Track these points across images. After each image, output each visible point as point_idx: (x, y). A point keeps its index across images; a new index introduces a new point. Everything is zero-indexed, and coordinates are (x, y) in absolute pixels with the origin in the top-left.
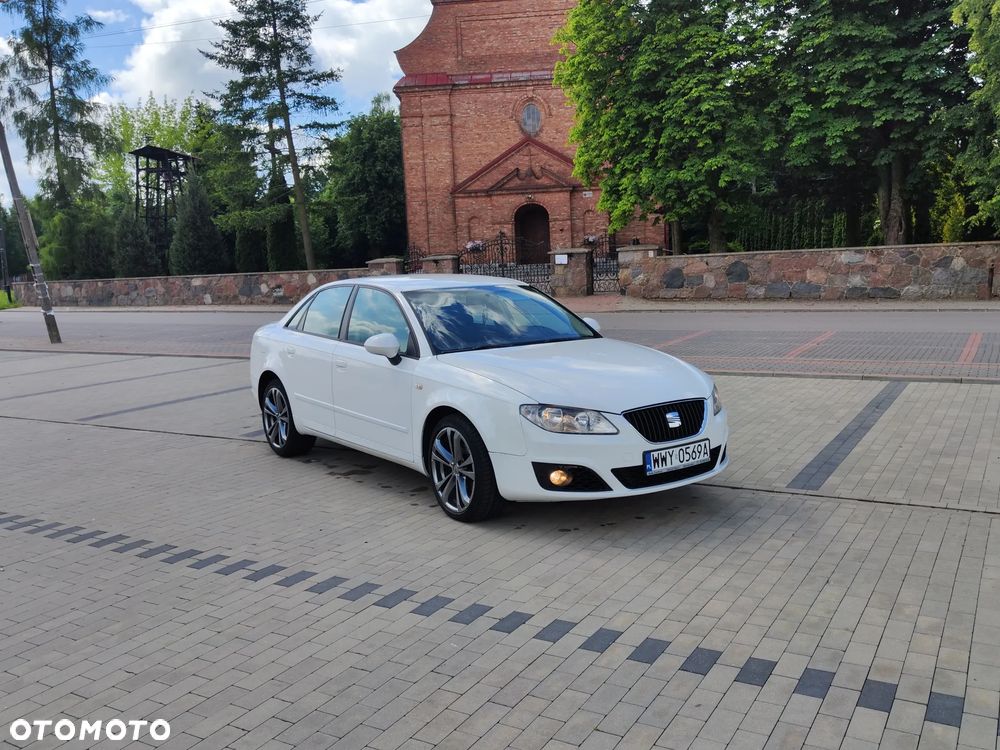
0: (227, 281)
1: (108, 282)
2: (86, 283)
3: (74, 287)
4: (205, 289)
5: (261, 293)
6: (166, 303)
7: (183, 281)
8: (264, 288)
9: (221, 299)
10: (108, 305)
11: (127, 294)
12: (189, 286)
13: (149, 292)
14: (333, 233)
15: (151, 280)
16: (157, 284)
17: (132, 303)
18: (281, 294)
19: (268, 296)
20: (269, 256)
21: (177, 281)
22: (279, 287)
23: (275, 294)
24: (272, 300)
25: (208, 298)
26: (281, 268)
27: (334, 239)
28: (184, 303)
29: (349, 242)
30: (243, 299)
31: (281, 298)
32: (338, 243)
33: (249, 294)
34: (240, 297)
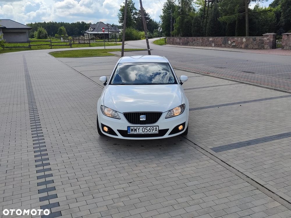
0: (219, 39)
1: (188, 38)
2: (182, 38)
3: (180, 39)
4: (213, 42)
5: (228, 44)
6: (202, 46)
7: (207, 39)
8: (229, 42)
9: (217, 45)
10: (187, 45)
11: (192, 42)
12: (208, 40)
13: (198, 42)
14: (278, 20)
15: (199, 38)
16: (200, 39)
17: (193, 45)
18: (234, 44)
19: (230, 45)
20: (236, 31)
21: (205, 38)
22: (234, 42)
23: (232, 44)
24: (231, 46)
25: (213, 45)
26: (239, 35)
27: (278, 22)
28: (206, 46)
29: (283, 24)
30: (223, 45)
31: (234, 46)
32: (279, 24)
33: (225, 44)
34: (222, 45)
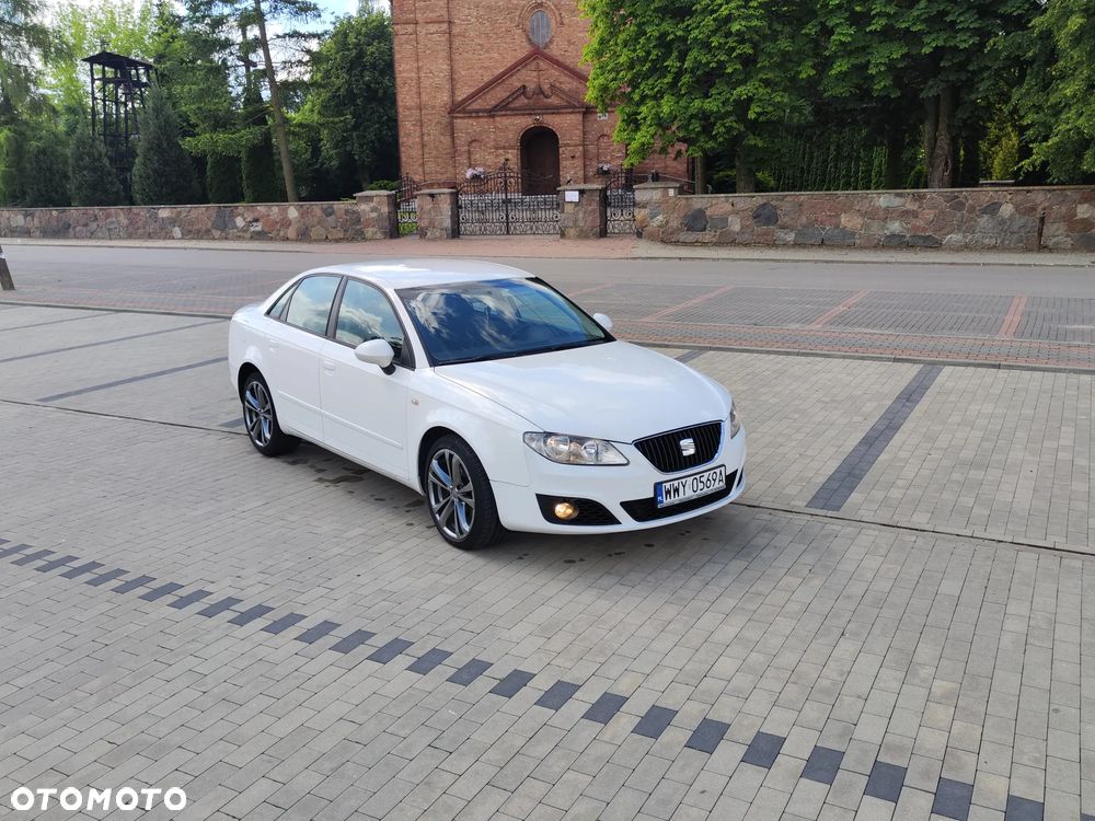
0: (200, 213)
1: (64, 211)
2: (38, 211)
3: (25, 216)
4: (173, 222)
5: (236, 227)
6: (130, 237)
7: (149, 212)
8: (240, 222)
9: (192, 233)
10: (65, 237)
11: (86, 225)
12: (155, 218)
13: (112, 223)
14: (316, 151)
15: (113, 209)
16: (119, 215)
17: (92, 235)
18: (259, 228)
19: (244, 230)
20: (244, 184)
21: (142, 211)
22: (256, 220)
23: (252, 229)
24: (248, 235)
25: (177, 232)
26: (258, 199)
27: (317, 159)
28: (150, 236)
29: (334, 163)
30: (217, 233)
31: (258, 233)
32: (322, 164)
33: (223, 229)
34: (213, 231)
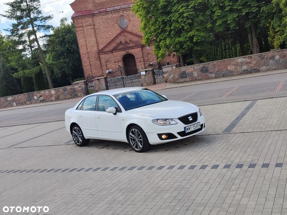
0: (22, 97)
4: (13, 101)
5: (34, 99)
7: (4, 99)
8: (35, 98)
9: (20, 103)
12: (7, 101)
18: (42, 99)
19: (37, 100)
20: (35, 85)
21: (2, 99)
22: (41, 96)
23: (40, 99)
24: (39, 101)
25: (15, 104)
28: (5, 107)
30: (28, 103)
31: (42, 100)
33: (30, 100)
34: (27, 102)
